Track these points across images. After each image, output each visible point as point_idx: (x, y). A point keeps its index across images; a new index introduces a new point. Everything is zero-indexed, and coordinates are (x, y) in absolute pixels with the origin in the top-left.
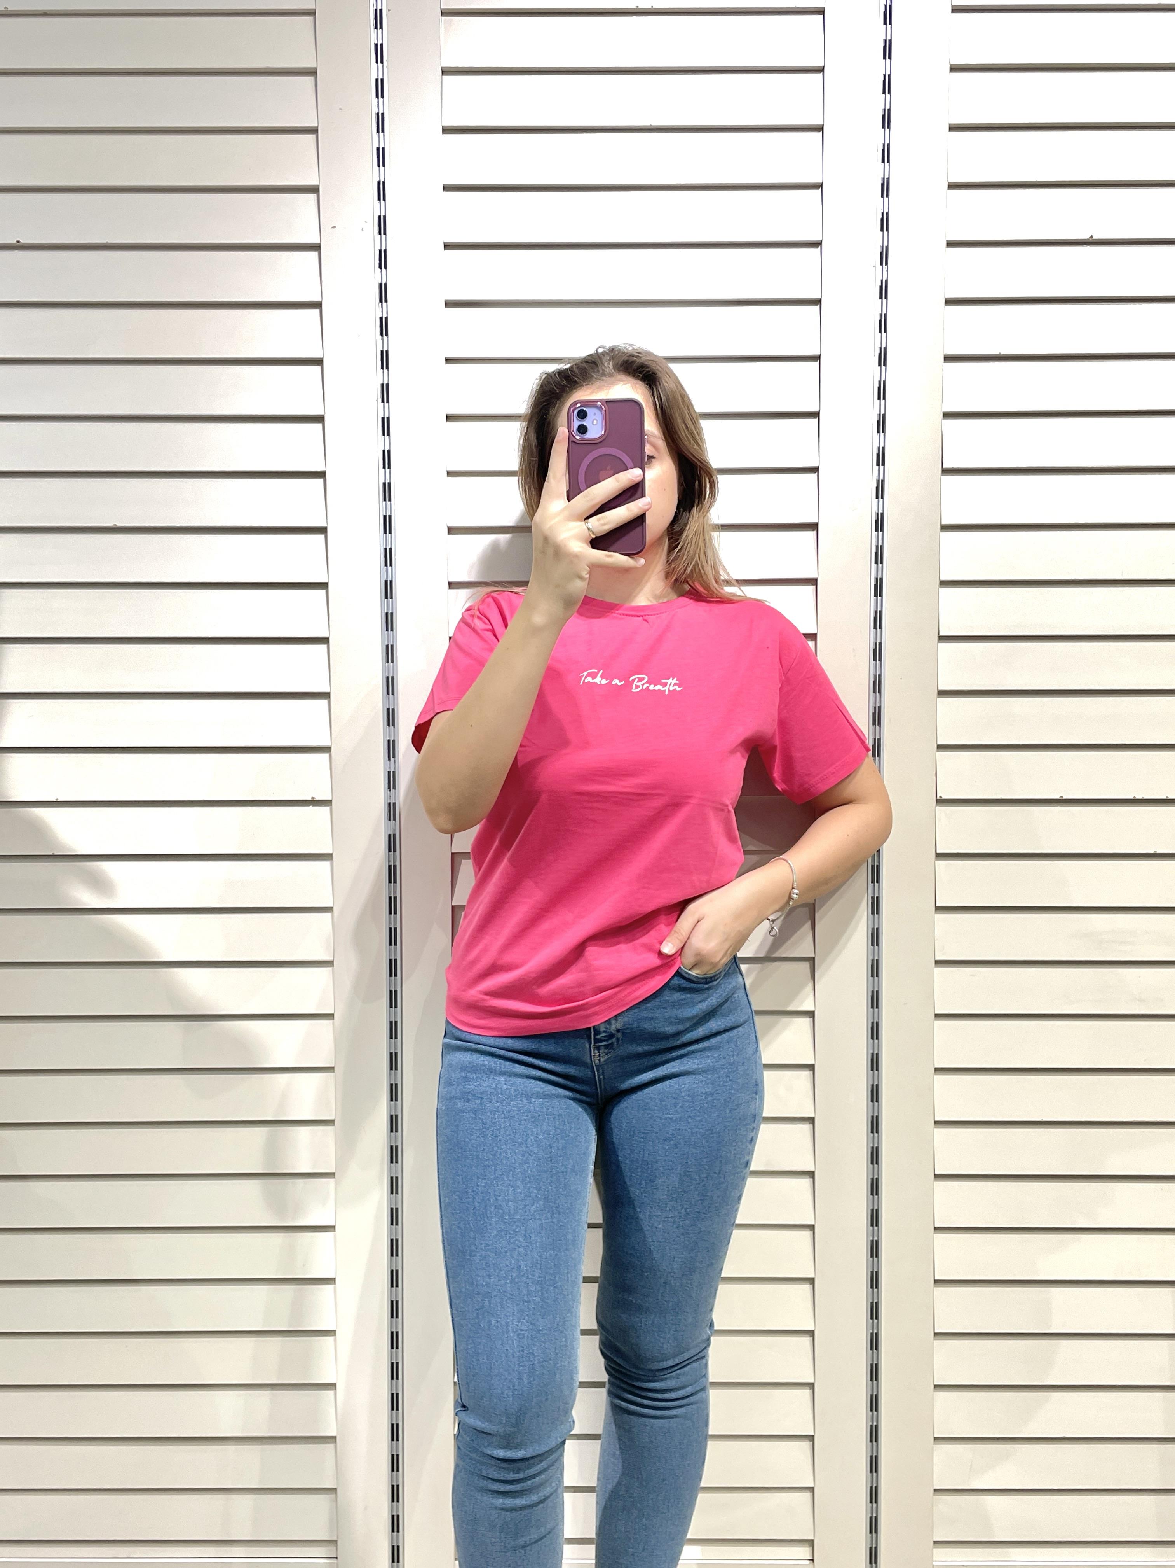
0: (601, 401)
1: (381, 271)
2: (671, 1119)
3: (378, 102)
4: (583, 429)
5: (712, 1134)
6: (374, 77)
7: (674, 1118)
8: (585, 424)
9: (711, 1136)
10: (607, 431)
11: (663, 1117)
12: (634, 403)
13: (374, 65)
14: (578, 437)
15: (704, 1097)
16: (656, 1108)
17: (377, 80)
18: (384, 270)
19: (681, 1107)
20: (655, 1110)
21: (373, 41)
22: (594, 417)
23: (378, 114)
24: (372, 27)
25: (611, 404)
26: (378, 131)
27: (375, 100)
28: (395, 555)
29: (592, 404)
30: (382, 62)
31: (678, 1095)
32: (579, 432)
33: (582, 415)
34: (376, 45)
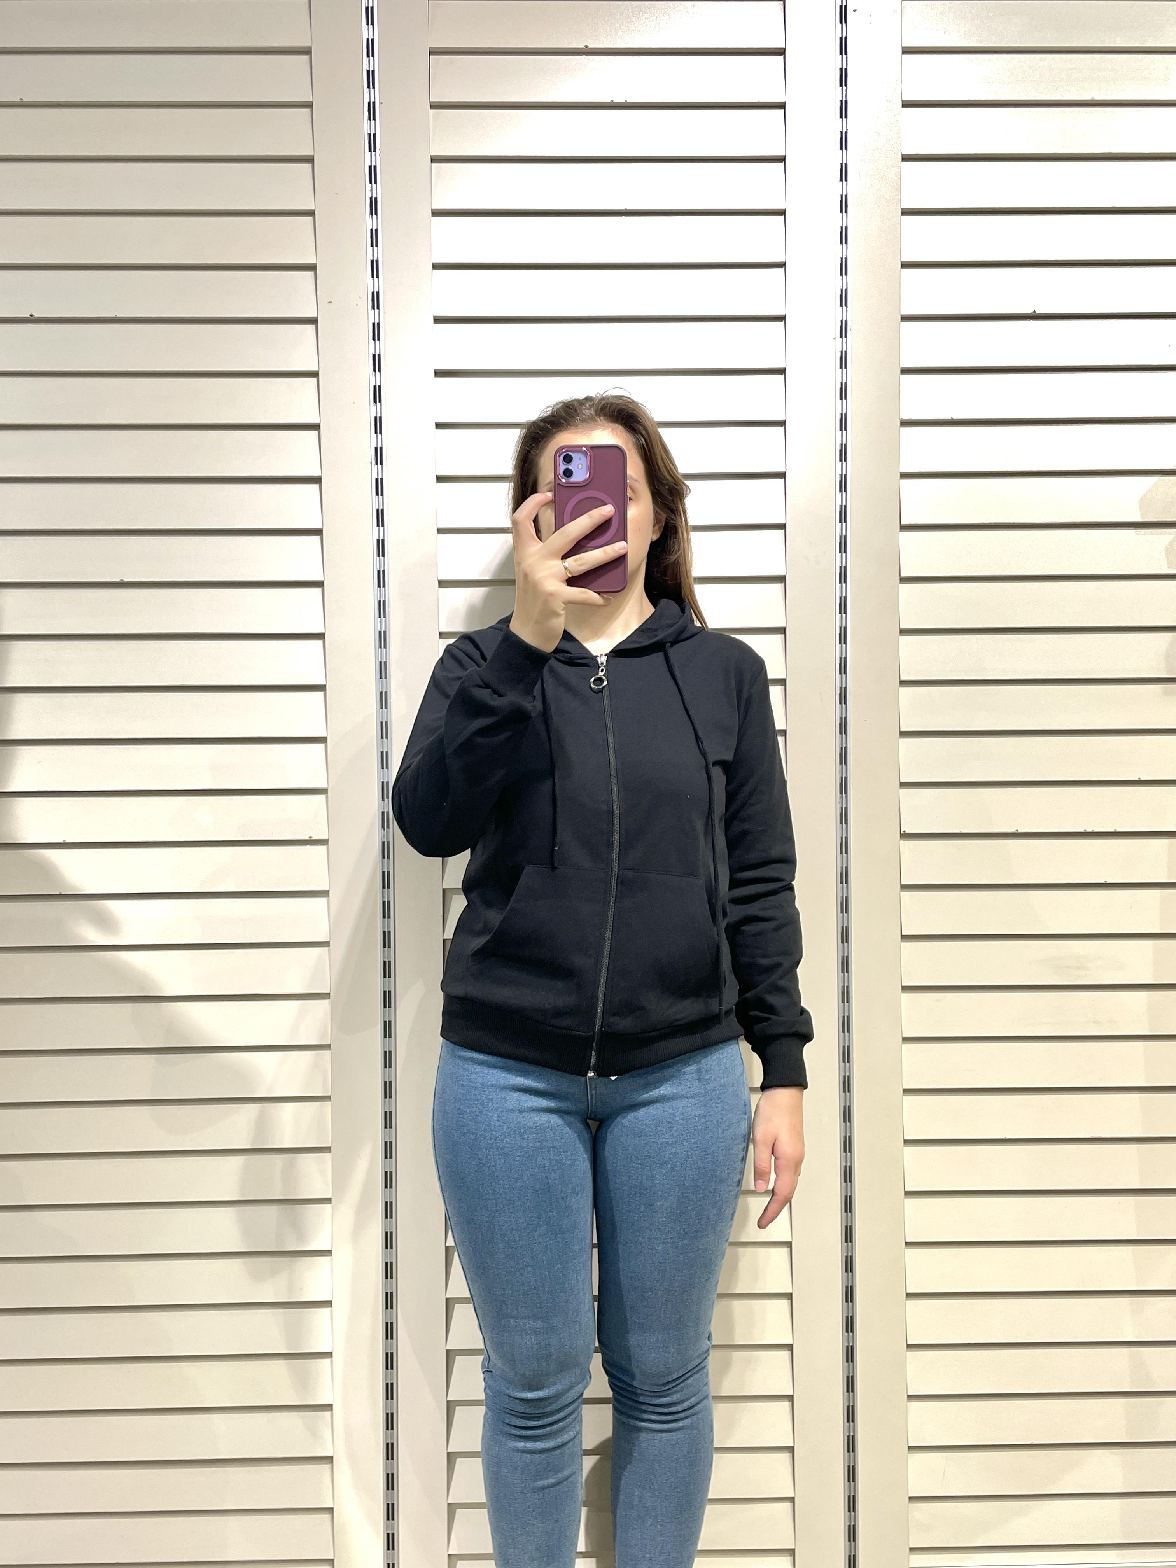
0: (585, 446)
1: (375, 343)
2: (667, 1143)
3: (372, 187)
4: (568, 473)
5: (707, 1155)
6: (368, 164)
7: (670, 1143)
8: (570, 468)
9: (706, 1157)
10: (591, 476)
11: (659, 1143)
12: (617, 450)
13: (368, 154)
14: (564, 481)
15: (697, 1119)
16: (651, 1134)
17: (370, 167)
18: (377, 342)
19: (676, 1131)
20: (650, 1135)
21: (367, 131)
22: (580, 462)
23: (371, 198)
24: (366, 119)
25: (596, 450)
26: (371, 214)
27: (368, 185)
28: (389, 607)
29: (577, 449)
30: (375, 151)
31: (673, 1120)
32: (565, 476)
33: (568, 459)
34: (370, 135)
